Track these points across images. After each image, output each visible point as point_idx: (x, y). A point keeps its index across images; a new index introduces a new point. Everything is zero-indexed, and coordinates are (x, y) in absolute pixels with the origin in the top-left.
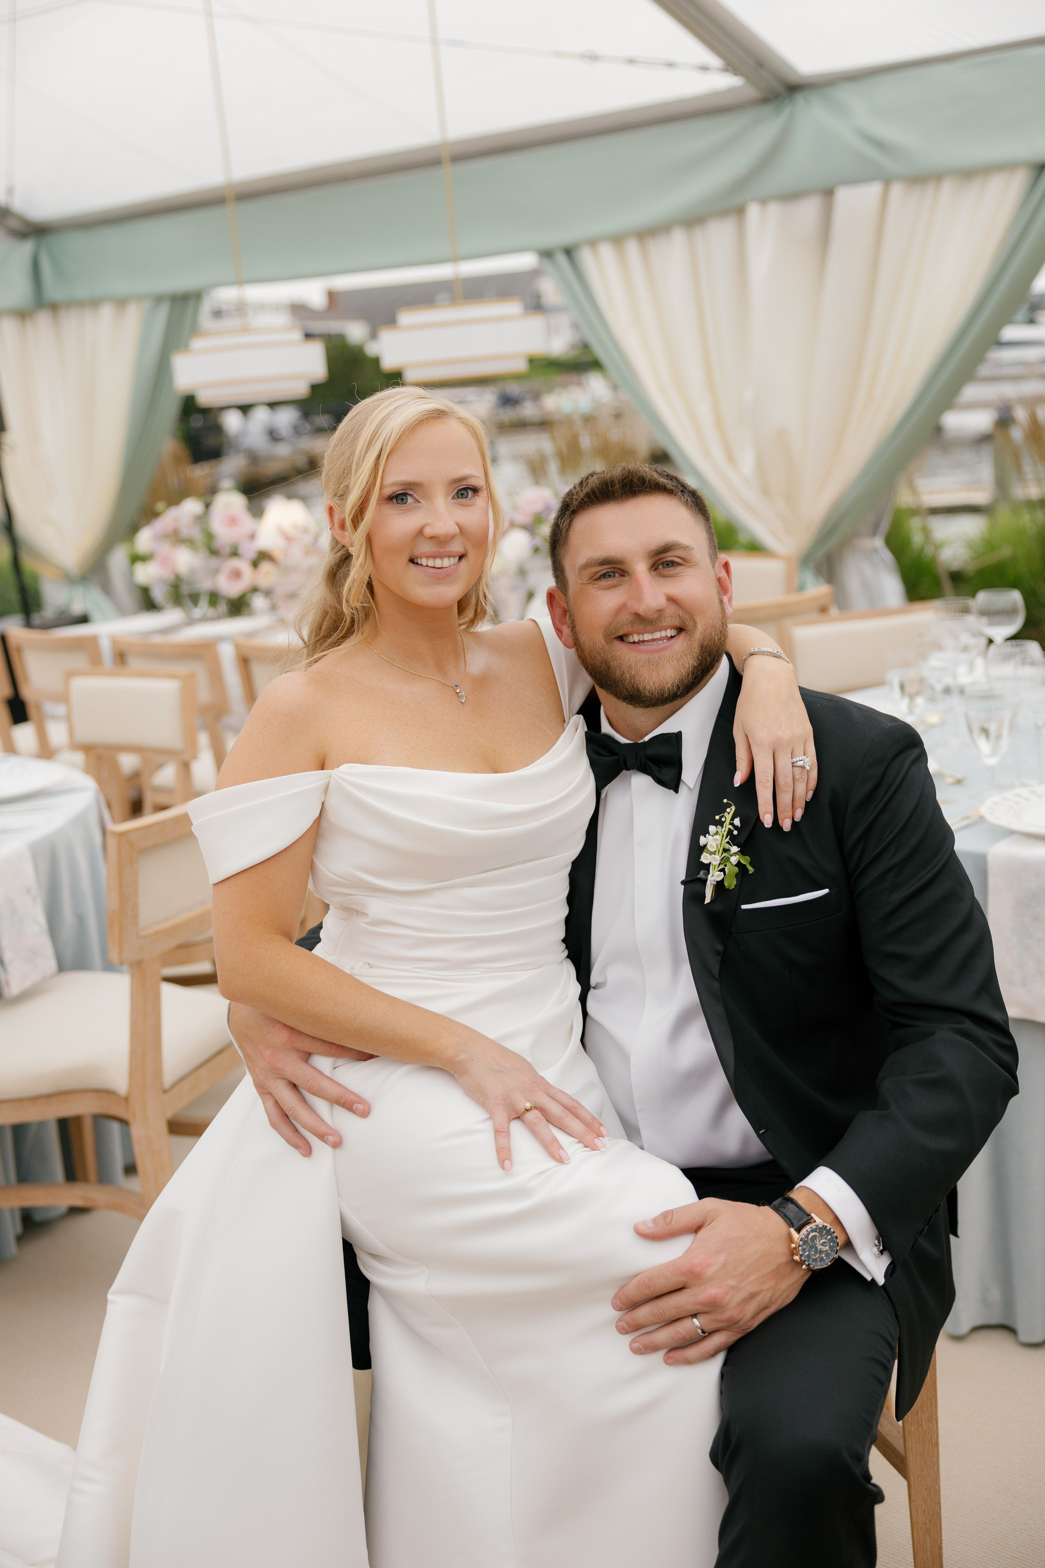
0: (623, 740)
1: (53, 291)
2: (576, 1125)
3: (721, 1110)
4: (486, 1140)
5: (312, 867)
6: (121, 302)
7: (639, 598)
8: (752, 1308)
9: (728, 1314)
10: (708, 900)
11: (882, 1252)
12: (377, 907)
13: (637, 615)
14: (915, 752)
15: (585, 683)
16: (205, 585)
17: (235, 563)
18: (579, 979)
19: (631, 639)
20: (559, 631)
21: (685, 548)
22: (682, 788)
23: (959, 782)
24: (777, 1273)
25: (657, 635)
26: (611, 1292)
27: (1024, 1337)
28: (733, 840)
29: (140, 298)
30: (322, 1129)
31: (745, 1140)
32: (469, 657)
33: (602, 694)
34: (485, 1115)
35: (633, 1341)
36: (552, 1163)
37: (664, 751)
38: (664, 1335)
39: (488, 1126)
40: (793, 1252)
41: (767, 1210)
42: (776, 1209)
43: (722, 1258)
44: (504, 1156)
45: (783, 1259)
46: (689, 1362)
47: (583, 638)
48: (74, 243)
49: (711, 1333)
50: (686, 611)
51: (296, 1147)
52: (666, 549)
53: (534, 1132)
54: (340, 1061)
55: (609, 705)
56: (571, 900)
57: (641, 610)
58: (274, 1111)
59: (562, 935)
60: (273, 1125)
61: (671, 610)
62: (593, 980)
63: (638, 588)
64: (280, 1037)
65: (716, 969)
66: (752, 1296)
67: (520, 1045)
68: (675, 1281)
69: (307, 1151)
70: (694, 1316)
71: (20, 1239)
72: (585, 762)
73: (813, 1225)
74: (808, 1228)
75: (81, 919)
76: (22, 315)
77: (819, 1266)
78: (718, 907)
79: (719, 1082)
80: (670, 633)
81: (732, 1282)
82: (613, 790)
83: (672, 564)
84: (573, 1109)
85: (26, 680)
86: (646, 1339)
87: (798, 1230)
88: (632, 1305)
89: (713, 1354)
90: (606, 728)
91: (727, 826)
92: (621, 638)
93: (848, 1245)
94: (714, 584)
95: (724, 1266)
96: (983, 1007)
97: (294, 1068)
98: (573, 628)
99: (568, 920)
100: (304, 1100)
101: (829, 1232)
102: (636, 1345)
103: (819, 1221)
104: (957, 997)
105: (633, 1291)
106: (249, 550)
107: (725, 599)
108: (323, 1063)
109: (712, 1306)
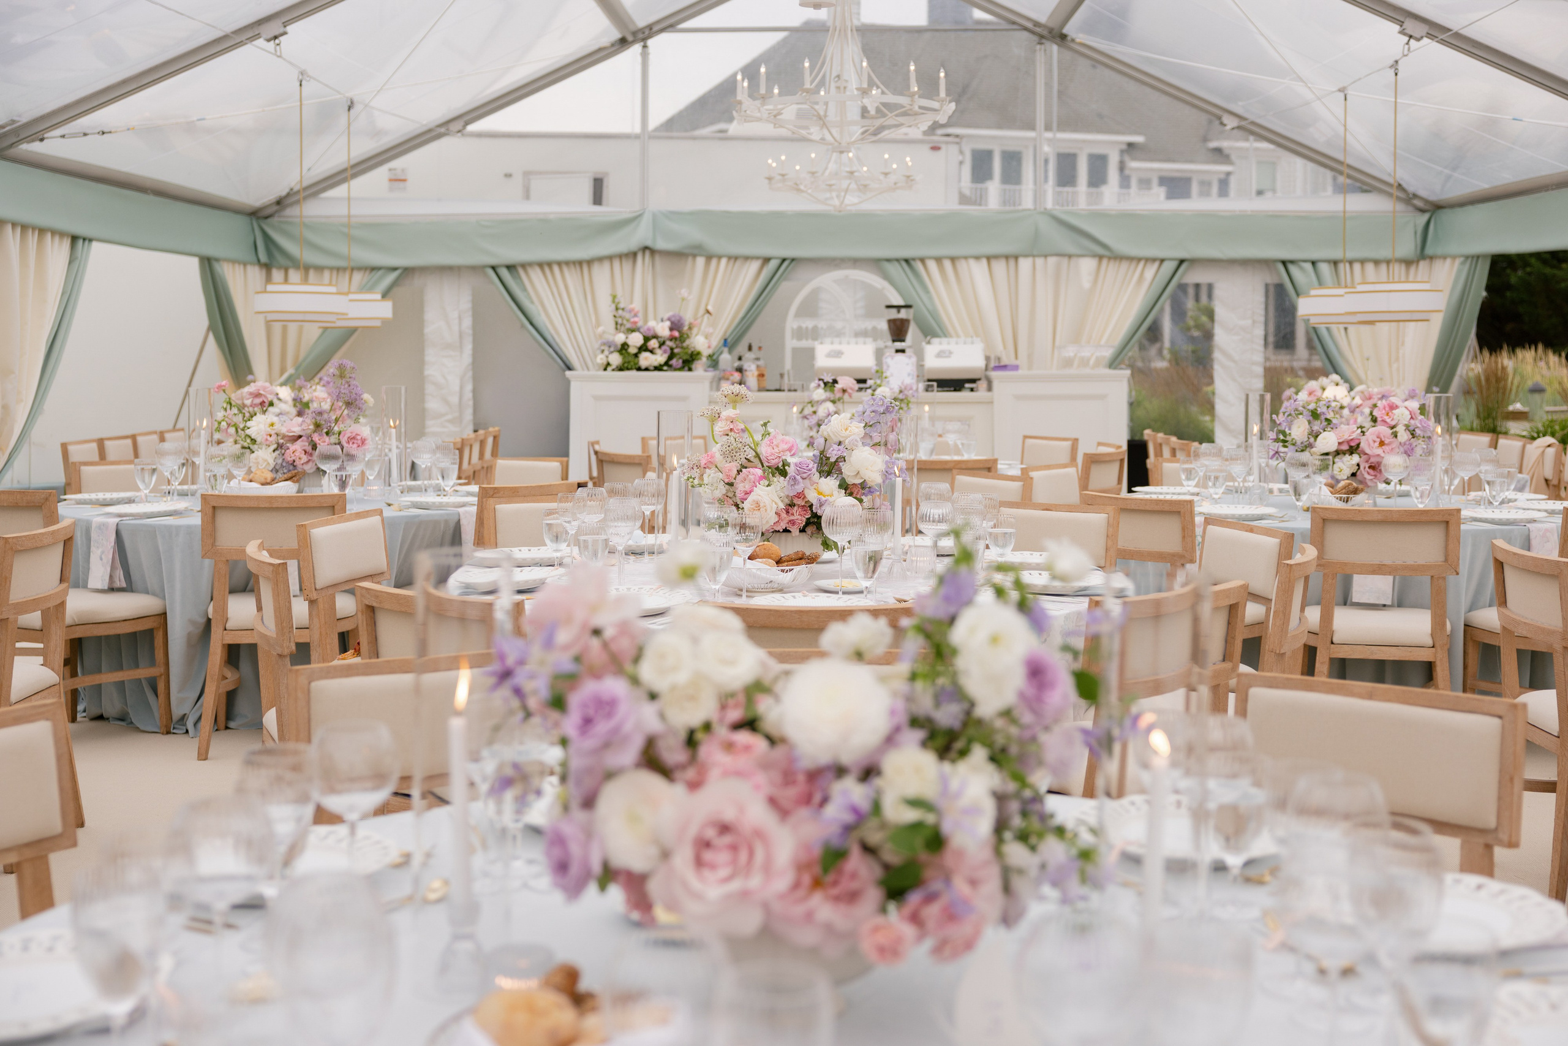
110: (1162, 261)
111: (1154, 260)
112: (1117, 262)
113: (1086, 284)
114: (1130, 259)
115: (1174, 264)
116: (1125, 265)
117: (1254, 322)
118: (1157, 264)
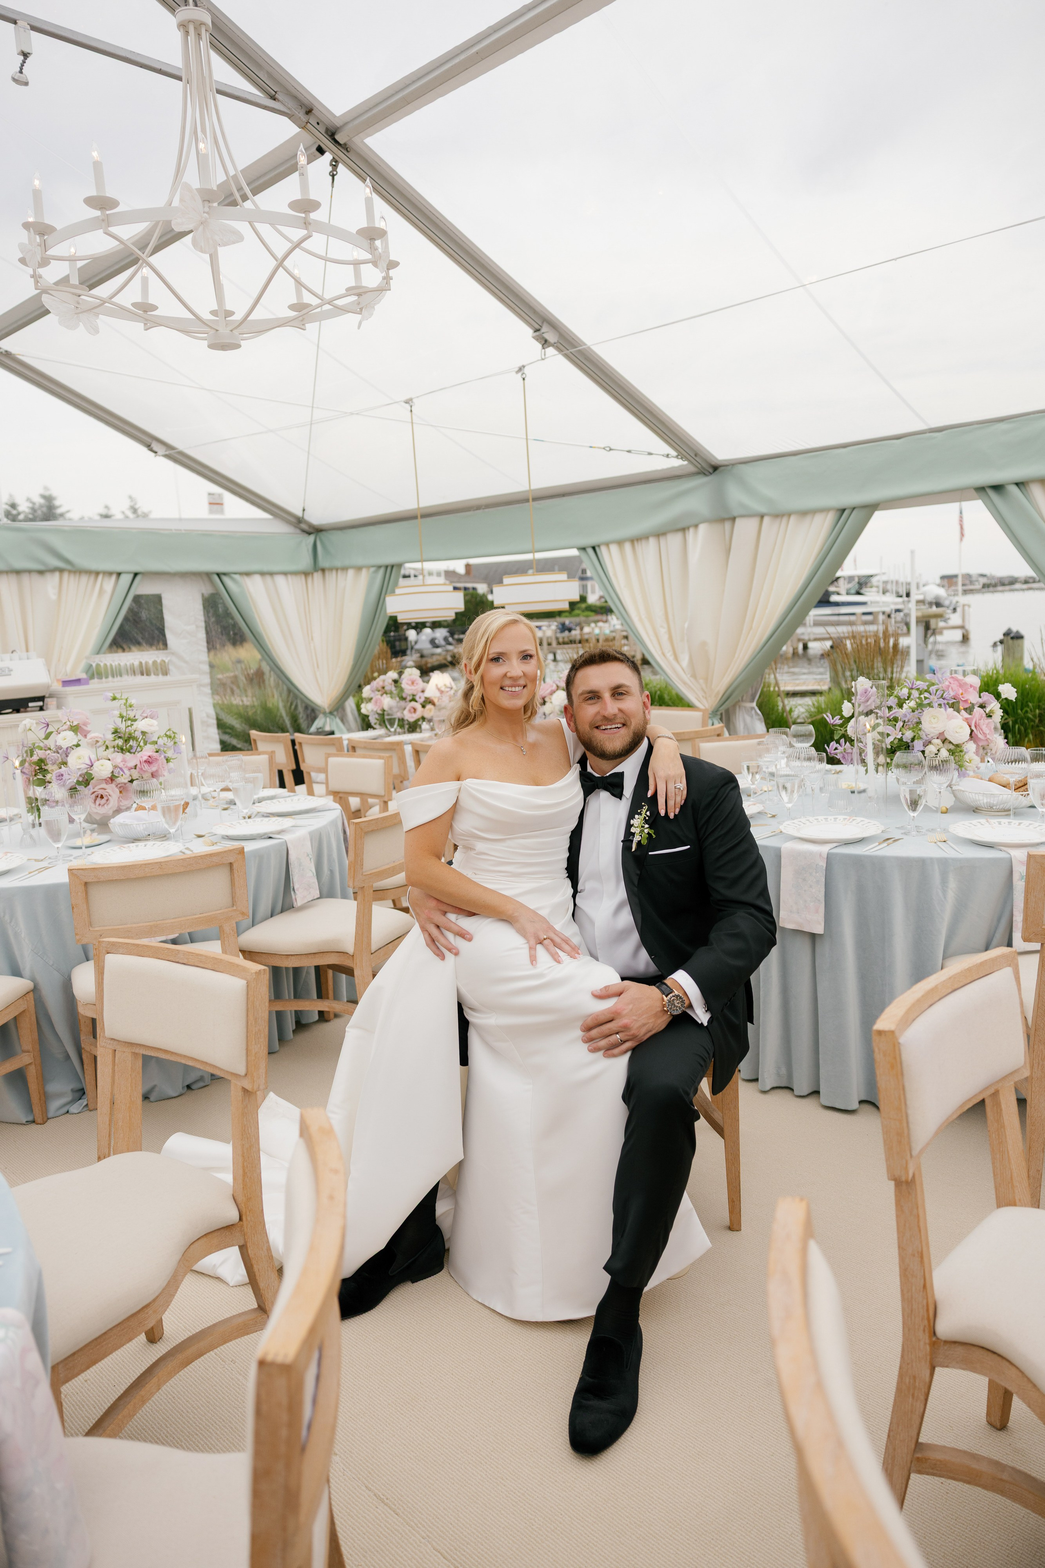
0: (597, 775)
1: (323, 562)
2: (567, 947)
3: (636, 951)
4: (525, 952)
5: (451, 826)
6: (359, 569)
7: (606, 709)
8: (643, 1031)
9: (632, 1032)
10: (633, 850)
11: (706, 1011)
12: (480, 846)
13: (604, 716)
14: (734, 785)
15: (581, 750)
16: (398, 715)
17: (413, 704)
18: (573, 887)
19: (601, 728)
20: (569, 725)
21: (627, 687)
22: (623, 798)
23: (774, 816)
24: (656, 1015)
25: (614, 726)
26: (580, 1023)
27: (796, 1092)
28: (646, 822)
29: (368, 567)
30: (450, 946)
31: (647, 964)
32: (528, 734)
33: (588, 754)
34: (526, 942)
35: (589, 1046)
36: (555, 963)
37: (615, 780)
38: (603, 1043)
39: (527, 946)
40: (664, 1006)
41: (653, 988)
42: (658, 987)
43: (631, 1006)
44: (533, 959)
45: (659, 1009)
46: (614, 1056)
47: (579, 727)
48: (335, 537)
49: (625, 1042)
50: (626, 716)
51: (438, 955)
52: (619, 687)
53: (548, 950)
54: (460, 916)
55: (591, 759)
56: (570, 849)
57: (606, 714)
58: (428, 939)
59: (566, 866)
60: (428, 945)
61: (620, 715)
62: (579, 888)
63: (605, 704)
64: (433, 904)
65: (636, 882)
66: (644, 1025)
67: (543, 913)
68: (608, 1016)
69: (442, 957)
70: (617, 1033)
71: (294, 1031)
72: (579, 784)
73: (673, 994)
74: (671, 995)
75: (332, 872)
76: (306, 574)
77: (675, 1013)
78: (638, 853)
79: (635, 937)
80: (619, 726)
81: (634, 1018)
82: (592, 798)
83: (622, 694)
84: (566, 941)
85: (304, 761)
86: (595, 1045)
87: (667, 996)
88: (588, 1029)
89: (625, 1052)
90: (589, 769)
91: (644, 815)
92: (597, 727)
93: (690, 1006)
94: (641, 704)
95: (631, 1010)
96: (760, 903)
97: (438, 918)
98: (575, 723)
99: (569, 859)
100: (442, 933)
101: (681, 998)
102: (590, 1048)
103: (676, 993)
104: (749, 897)
105: (590, 1022)
106: (421, 698)
107: (647, 712)
108: (452, 917)
109: (625, 1028)
110: (119, 574)
111: (110, 574)
112: (77, 575)
113: (53, 596)
114: (88, 572)
115: (131, 576)
116: (84, 578)
117: (197, 627)
118: (114, 577)
